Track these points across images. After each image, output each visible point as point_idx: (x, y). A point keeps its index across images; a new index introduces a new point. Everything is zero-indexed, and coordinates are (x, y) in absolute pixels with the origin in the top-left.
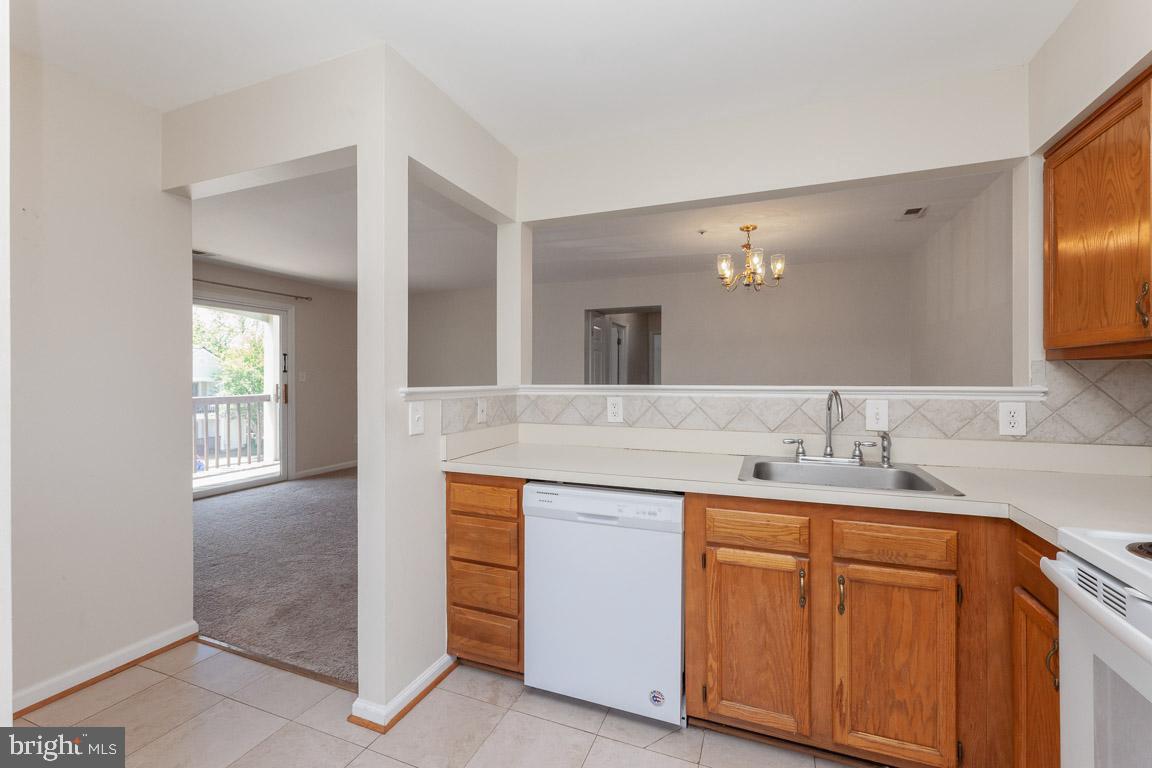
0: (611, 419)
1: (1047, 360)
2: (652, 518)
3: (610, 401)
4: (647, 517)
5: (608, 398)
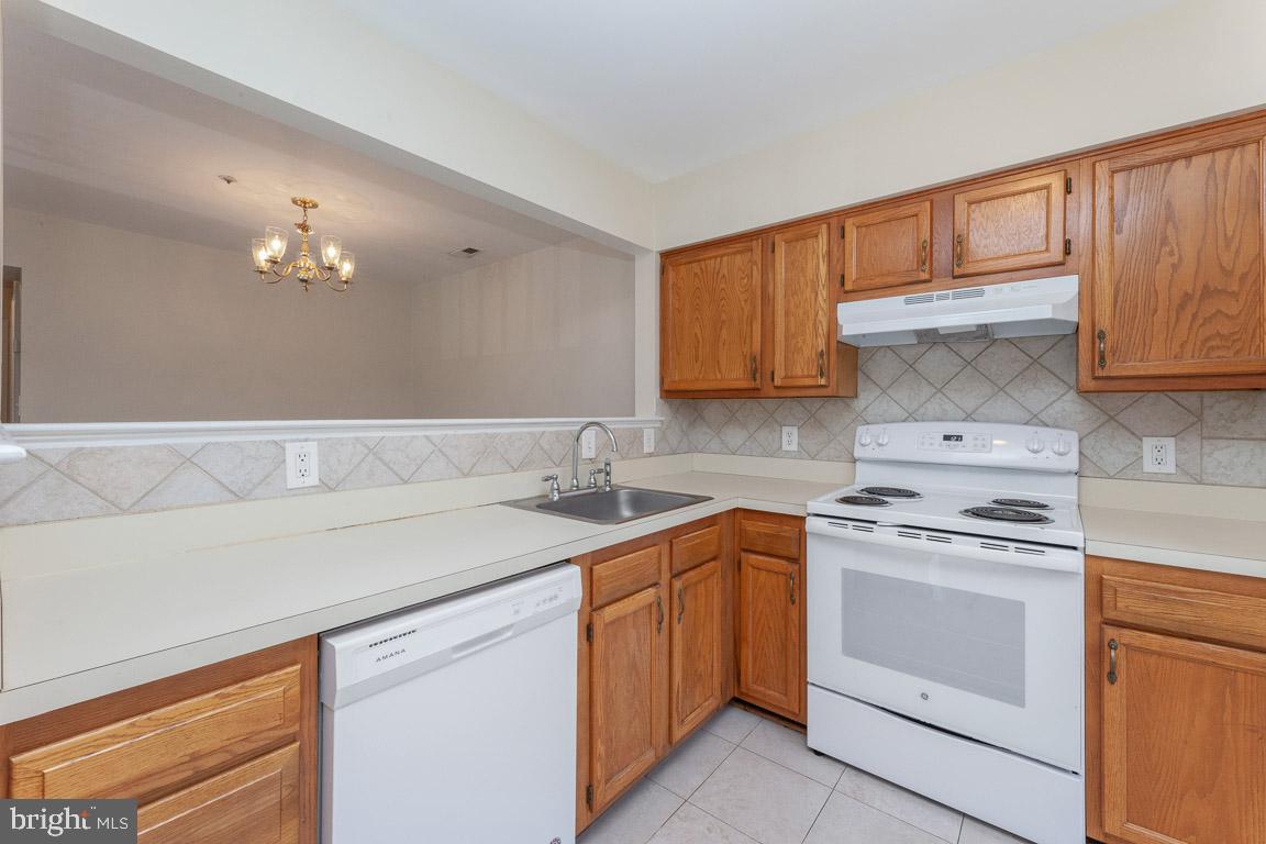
0: (293, 481)
1: (661, 397)
2: (556, 603)
3: (291, 450)
4: (548, 606)
5: (287, 445)
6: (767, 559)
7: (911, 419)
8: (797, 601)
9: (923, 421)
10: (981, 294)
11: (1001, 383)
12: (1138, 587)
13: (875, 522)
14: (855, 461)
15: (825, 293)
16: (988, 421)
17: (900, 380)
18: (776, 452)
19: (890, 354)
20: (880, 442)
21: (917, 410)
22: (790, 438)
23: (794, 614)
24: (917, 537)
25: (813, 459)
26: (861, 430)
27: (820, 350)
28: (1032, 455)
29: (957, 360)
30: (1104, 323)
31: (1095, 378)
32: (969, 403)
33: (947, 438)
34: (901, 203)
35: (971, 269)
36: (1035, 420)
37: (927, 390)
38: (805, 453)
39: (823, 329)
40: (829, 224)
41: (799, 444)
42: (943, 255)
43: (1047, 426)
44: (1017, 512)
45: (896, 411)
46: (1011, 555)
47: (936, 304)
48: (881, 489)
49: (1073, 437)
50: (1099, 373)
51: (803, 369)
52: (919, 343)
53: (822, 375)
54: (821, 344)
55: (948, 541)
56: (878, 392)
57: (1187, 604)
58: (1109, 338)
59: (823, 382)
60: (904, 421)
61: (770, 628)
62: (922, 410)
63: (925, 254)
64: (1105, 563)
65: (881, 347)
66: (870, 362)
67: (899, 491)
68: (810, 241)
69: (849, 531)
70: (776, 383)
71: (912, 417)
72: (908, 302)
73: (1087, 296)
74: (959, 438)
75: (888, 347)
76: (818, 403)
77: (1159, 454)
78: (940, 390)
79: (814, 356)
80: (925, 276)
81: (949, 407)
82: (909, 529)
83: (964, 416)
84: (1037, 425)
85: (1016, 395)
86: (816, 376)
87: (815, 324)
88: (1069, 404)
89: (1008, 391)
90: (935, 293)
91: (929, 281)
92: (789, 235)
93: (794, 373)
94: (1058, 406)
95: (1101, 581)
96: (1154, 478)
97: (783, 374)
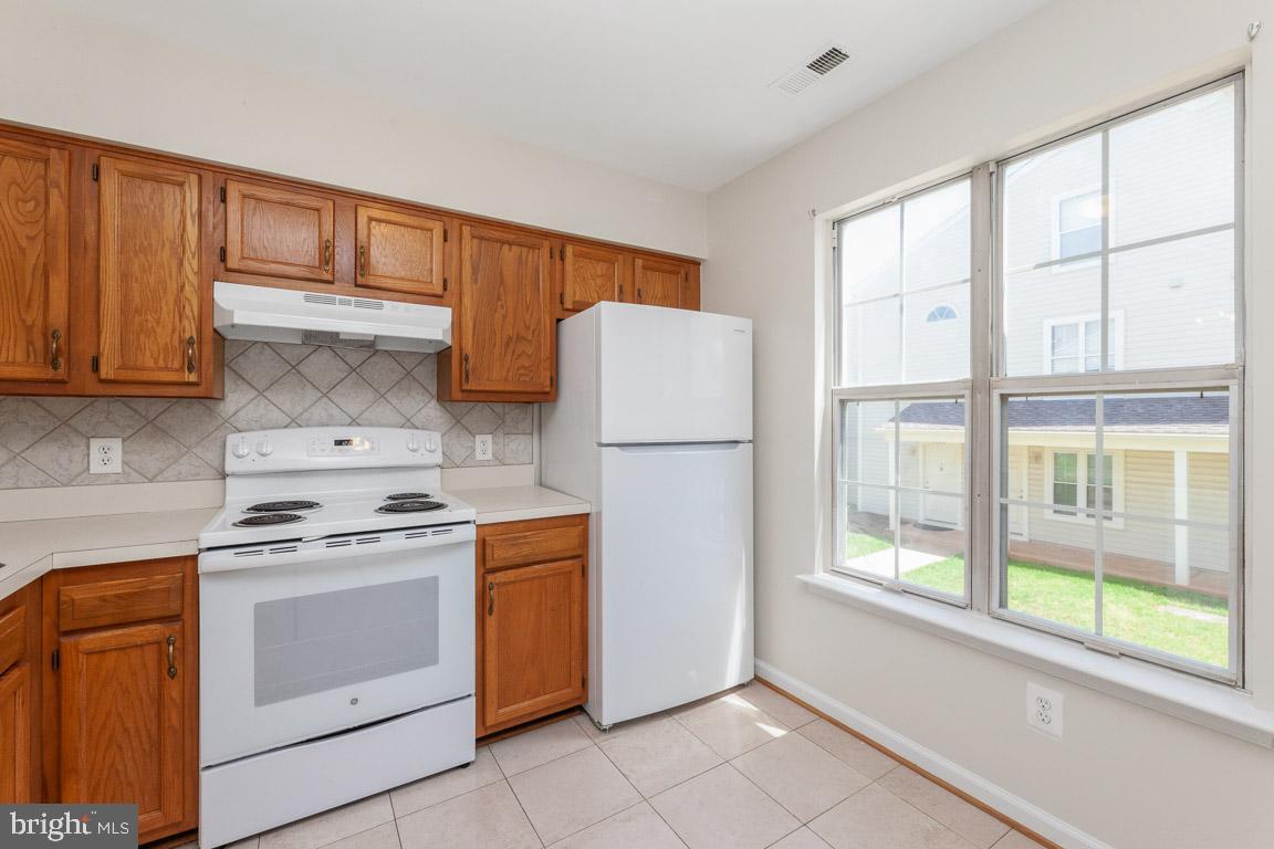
6: (119, 632)
7: (293, 424)
8: (180, 672)
9: (308, 426)
10: (380, 307)
11: (383, 390)
12: (504, 540)
13: (300, 540)
14: (224, 476)
15: (195, 263)
16: (371, 425)
17: (282, 380)
18: (83, 477)
19: (268, 351)
20: (264, 451)
21: (301, 414)
22: (107, 455)
23: (174, 690)
24: (348, 543)
25: (151, 481)
26: (232, 439)
27: (187, 336)
28: (412, 453)
29: (342, 365)
30: (469, 347)
31: (463, 391)
32: (354, 408)
33: (339, 443)
34: (302, 191)
35: (371, 282)
36: (409, 424)
37: (312, 395)
38: (133, 473)
39: (192, 309)
40: (200, 177)
41: (125, 463)
42: (344, 259)
43: (417, 428)
44: (422, 503)
45: (275, 415)
46: (431, 539)
47: (338, 308)
48: (274, 504)
49: (437, 436)
50: (466, 387)
51: (157, 357)
52: (304, 343)
53: (190, 371)
54: (190, 330)
55: (377, 540)
56: (253, 393)
57: (527, 543)
58: (471, 361)
59: (193, 378)
60: (286, 427)
61: (126, 730)
62: (306, 415)
63: (326, 253)
64: (486, 528)
65: (256, 342)
66: (241, 359)
67: (295, 503)
68: (168, 189)
69: (267, 557)
70: (103, 375)
71: (294, 422)
72: (307, 299)
73: (457, 325)
74: (348, 442)
75: (266, 343)
76: (160, 405)
77: (484, 446)
78: (325, 395)
79: (176, 343)
80: (328, 277)
81: (335, 411)
82: (336, 538)
83: (350, 420)
84: (410, 428)
85: (394, 401)
86: (182, 368)
87: (178, 300)
88: (431, 410)
89: (388, 398)
90: (338, 297)
91: (332, 283)
92: (130, 167)
93: (139, 363)
94: (424, 412)
95: (484, 541)
96: (483, 464)
97: (117, 363)
